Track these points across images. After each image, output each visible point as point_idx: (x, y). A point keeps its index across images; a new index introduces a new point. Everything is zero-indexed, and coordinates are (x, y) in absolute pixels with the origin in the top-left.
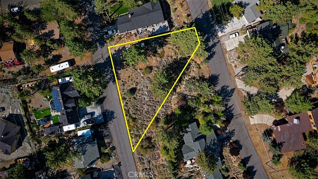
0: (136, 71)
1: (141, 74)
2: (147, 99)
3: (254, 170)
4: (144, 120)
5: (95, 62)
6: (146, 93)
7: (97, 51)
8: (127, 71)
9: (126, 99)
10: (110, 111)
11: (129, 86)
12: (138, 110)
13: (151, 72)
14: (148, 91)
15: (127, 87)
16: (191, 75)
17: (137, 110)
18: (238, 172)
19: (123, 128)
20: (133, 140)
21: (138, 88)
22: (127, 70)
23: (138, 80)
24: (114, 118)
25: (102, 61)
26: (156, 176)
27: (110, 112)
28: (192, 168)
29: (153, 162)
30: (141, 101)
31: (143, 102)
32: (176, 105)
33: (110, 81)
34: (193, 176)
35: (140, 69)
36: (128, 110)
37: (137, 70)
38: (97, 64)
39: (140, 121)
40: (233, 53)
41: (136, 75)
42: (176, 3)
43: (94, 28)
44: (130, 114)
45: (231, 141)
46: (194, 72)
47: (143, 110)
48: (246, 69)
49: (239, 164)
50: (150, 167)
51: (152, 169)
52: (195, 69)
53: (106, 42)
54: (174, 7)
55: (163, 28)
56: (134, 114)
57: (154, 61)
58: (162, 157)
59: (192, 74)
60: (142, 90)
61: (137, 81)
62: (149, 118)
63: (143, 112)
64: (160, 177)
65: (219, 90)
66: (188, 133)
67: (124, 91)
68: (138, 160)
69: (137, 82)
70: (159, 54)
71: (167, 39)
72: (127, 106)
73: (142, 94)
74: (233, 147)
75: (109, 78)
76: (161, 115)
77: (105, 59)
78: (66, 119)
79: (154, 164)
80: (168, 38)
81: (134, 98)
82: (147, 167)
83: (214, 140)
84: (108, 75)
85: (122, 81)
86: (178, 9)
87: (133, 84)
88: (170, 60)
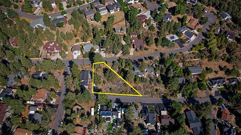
2: (116, 86)
3: (150, 57)
10: (116, 99)
13: (105, 81)
14: (112, 84)
15: (109, 91)
21: (110, 87)
24: (119, 99)
28: (146, 76)
30: (116, 88)
34: (150, 77)
40: (107, 55)
45: (138, 61)
47: (120, 88)
48: (113, 52)
49: (146, 61)
54: (85, 69)
55: (90, 73)
58: (140, 85)
60: (112, 86)
61: (107, 87)
74: (140, 61)
78: (115, 112)
81: (114, 89)
83: (135, 65)
87: (108, 89)
88: (103, 74)
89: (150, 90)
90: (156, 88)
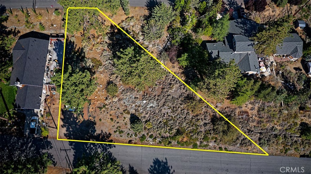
0: (106, 107)
1: (114, 100)
2: (154, 104)
4: (185, 118)
5: (69, 166)
6: (145, 102)
7: (54, 157)
8: (102, 120)
9: (144, 135)
10: (153, 165)
11: (126, 124)
12: (167, 122)
13: (116, 85)
14: (143, 99)
15: (127, 128)
16: (138, 31)
17: (166, 124)
18: (288, 12)
19: (188, 156)
20: (211, 144)
21: (134, 111)
22: (100, 120)
23: (120, 108)
24: (166, 163)
25: (72, 153)
26: (273, 127)
27: (155, 166)
28: (271, 70)
29: (252, 124)
30: (154, 113)
31: (157, 112)
32: (175, 65)
33: (108, 150)
34: (283, 73)
35: (107, 99)
36: (162, 137)
37: (106, 105)
38: (73, 163)
39: (184, 124)
41: (113, 108)
42: (33, 21)
43: (17, 148)
44: (170, 136)
46: (135, 26)
47: (169, 116)
49: (277, 6)
50: (259, 133)
51: (262, 129)
52: (132, 24)
53: (46, 138)
54: (38, 26)
55: (57, 46)
56: (171, 129)
57: (102, 76)
58: (246, 108)
59: (137, 29)
60: (139, 107)
61: (121, 110)
62: (184, 109)
63: (172, 116)
64: (277, 121)
65: (170, 3)
66: (220, 55)
67: (130, 134)
68: (244, 148)
69: (124, 111)
70: (93, 66)
71: (76, 48)
72: (156, 137)
73: (145, 108)
74: (253, 5)
75: (103, 150)
76: (184, 91)
77: (70, 147)
79: (255, 124)
80: (75, 46)
81: (146, 122)
82: (258, 138)
83: (237, 23)
84: (97, 151)
85: (115, 132)
86: (42, 22)
87: (125, 118)
88: (108, 53)
89: (279, 128)
90: (302, 120)
